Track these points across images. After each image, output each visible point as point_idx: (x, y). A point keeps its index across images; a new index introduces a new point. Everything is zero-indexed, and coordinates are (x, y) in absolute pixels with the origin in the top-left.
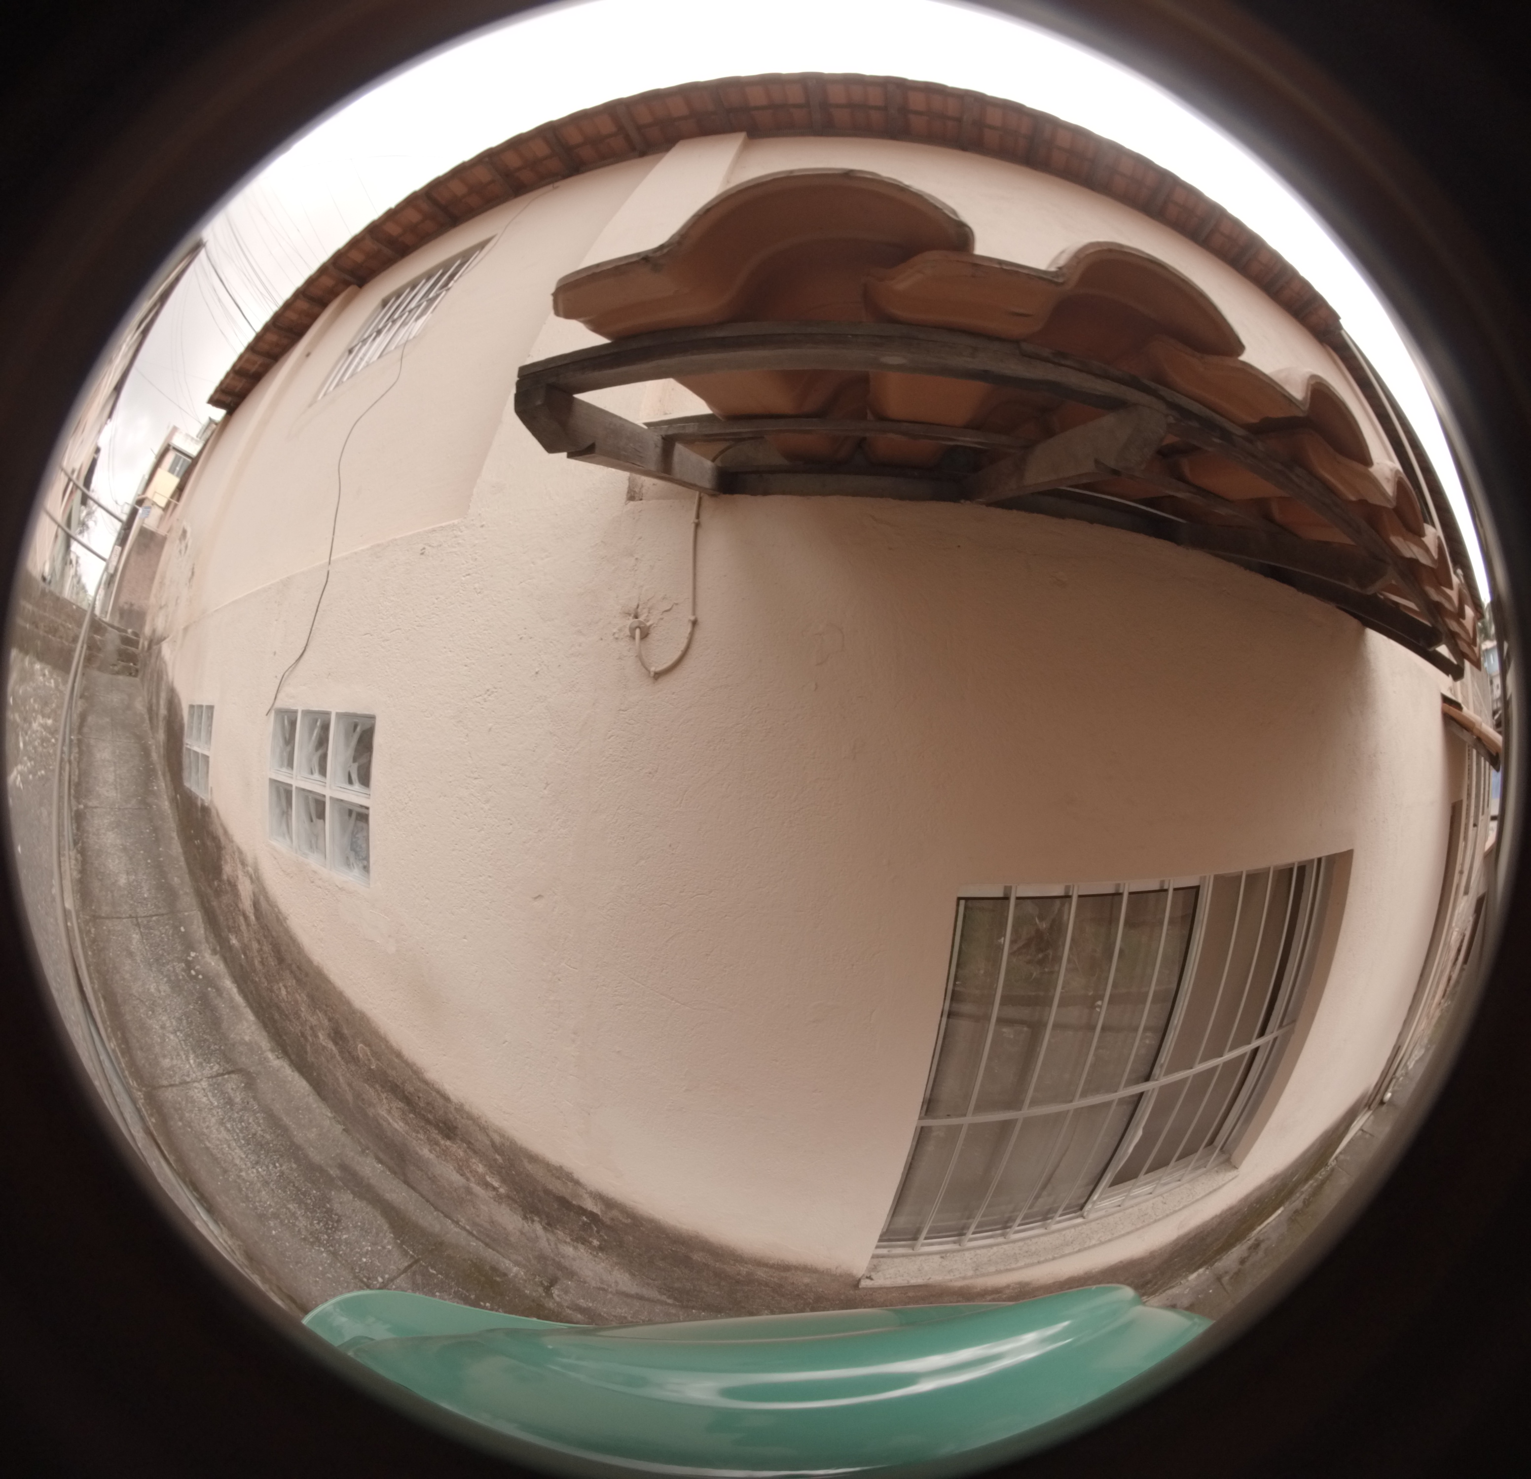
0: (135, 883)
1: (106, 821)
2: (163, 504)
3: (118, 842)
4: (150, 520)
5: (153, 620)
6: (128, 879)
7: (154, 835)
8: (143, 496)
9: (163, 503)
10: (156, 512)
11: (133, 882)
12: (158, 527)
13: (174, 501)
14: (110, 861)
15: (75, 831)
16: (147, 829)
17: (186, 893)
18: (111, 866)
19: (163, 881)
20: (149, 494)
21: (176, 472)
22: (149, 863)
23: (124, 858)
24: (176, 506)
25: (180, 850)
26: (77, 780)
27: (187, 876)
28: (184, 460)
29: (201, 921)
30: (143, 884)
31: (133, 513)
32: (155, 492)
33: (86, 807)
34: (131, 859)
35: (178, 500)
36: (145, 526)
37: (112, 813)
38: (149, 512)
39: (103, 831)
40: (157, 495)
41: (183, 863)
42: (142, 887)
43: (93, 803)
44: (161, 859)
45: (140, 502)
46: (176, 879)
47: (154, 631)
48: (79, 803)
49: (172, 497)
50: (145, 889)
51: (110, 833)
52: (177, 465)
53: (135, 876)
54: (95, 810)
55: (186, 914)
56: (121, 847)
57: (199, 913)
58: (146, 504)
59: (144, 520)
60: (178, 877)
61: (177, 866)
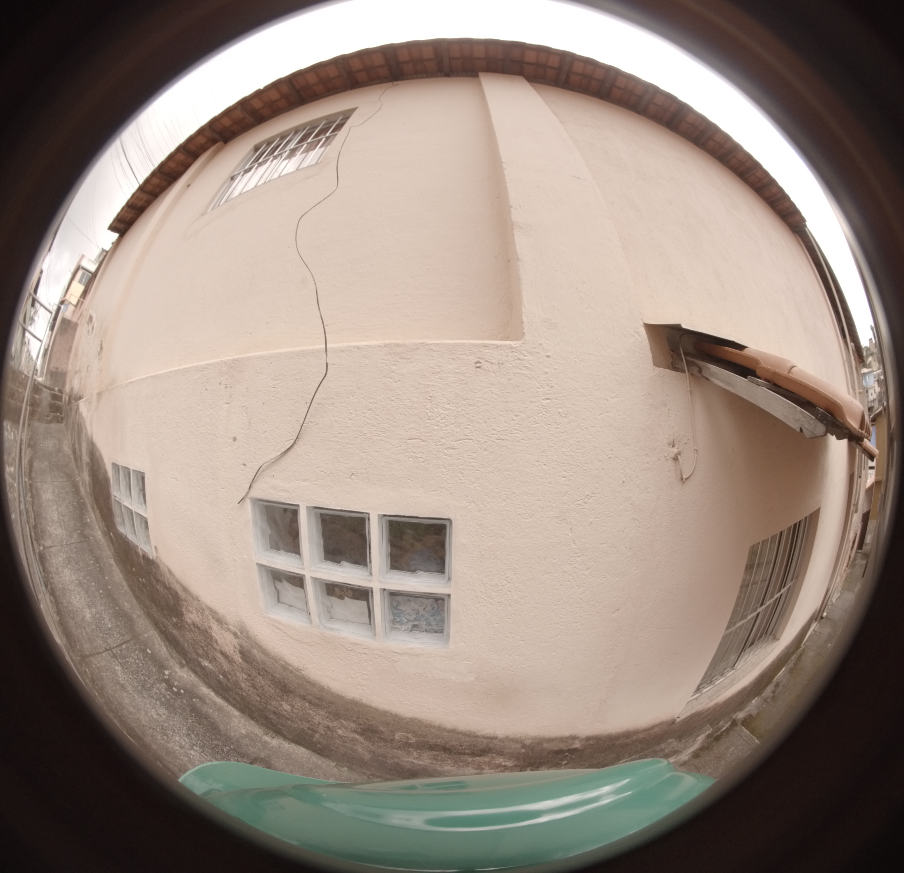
0: (98, 616)
1: (60, 559)
2: (75, 303)
3: (74, 577)
4: (67, 313)
5: (71, 381)
6: (91, 612)
7: (98, 565)
8: (64, 299)
9: (74, 301)
10: (71, 308)
11: (96, 615)
12: (72, 317)
13: (82, 300)
14: (73, 597)
15: (43, 574)
16: (90, 560)
17: (139, 616)
18: (75, 602)
19: (117, 608)
20: (67, 297)
21: (83, 283)
22: (102, 593)
23: (82, 592)
24: (83, 302)
25: (121, 576)
26: (34, 523)
27: (133, 599)
28: (88, 275)
29: (159, 639)
30: (104, 615)
31: (59, 309)
32: (71, 295)
33: (44, 548)
34: (87, 592)
35: (84, 299)
36: (65, 317)
37: (63, 550)
38: (67, 307)
39: (60, 569)
40: (72, 296)
41: (126, 588)
42: (104, 619)
43: (48, 543)
44: (110, 587)
45: (62, 302)
46: (126, 604)
47: (72, 389)
48: (39, 545)
49: (81, 297)
50: (107, 620)
51: (66, 570)
52: (83, 279)
53: (95, 608)
54: (51, 550)
55: (146, 636)
56: (77, 582)
57: (155, 632)
58: (66, 303)
59: (64, 313)
60: (127, 601)
61: (123, 592)
